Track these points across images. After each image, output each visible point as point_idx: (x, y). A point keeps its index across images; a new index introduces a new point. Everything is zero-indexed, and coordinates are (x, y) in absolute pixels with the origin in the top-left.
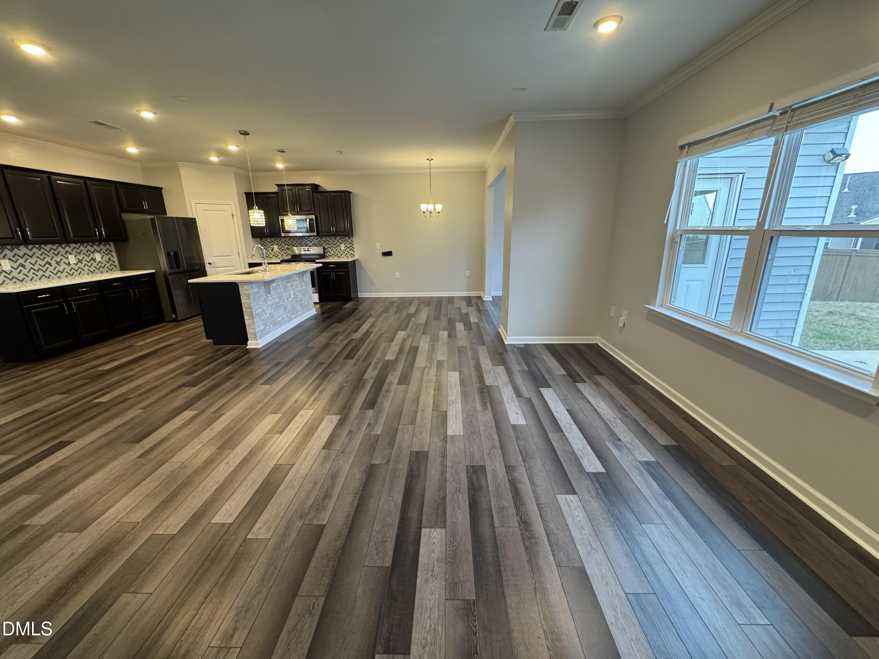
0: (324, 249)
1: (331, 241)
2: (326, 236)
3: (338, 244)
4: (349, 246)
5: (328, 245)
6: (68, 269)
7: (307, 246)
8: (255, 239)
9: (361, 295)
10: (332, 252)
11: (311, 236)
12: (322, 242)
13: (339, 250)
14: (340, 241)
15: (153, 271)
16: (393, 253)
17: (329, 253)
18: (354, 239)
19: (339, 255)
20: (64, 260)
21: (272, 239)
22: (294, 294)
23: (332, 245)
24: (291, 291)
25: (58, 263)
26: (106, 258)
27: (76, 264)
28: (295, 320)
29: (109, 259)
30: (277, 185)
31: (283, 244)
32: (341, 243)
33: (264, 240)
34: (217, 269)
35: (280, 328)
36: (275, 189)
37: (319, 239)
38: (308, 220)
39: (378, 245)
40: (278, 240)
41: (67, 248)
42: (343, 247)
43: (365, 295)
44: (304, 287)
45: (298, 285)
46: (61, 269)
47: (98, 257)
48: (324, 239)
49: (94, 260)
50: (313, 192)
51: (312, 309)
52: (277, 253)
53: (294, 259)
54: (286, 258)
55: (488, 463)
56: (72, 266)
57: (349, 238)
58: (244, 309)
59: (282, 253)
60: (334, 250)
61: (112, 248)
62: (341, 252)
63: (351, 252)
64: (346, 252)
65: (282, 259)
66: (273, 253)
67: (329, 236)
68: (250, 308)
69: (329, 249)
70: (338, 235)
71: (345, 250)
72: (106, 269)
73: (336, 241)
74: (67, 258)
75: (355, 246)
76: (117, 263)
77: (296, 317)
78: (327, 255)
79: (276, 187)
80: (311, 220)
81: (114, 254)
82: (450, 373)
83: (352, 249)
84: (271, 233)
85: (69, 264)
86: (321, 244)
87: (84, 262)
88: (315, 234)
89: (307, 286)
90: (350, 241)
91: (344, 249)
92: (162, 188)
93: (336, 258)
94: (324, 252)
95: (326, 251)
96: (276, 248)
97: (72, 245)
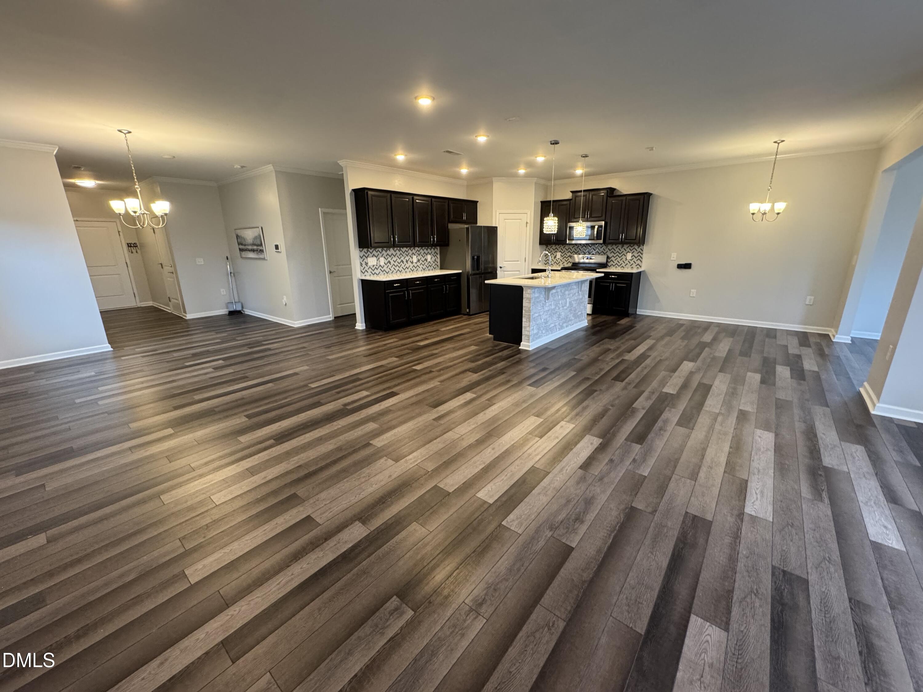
0: (608, 258)
1: (617, 250)
2: (612, 244)
3: (625, 252)
4: (636, 255)
5: (613, 254)
6: (412, 266)
7: (589, 254)
8: (541, 246)
9: (640, 311)
10: (616, 262)
11: (596, 244)
12: (607, 250)
13: (624, 260)
14: (628, 250)
15: (460, 271)
16: (692, 267)
17: (612, 263)
18: (645, 248)
19: (623, 265)
20: (411, 259)
21: (557, 246)
22: (570, 303)
23: (617, 253)
24: (568, 300)
25: (407, 261)
26: (433, 258)
27: (416, 263)
28: (565, 329)
29: (435, 260)
30: (572, 192)
31: (566, 252)
32: (628, 252)
33: (549, 247)
34: (505, 273)
35: (551, 335)
36: (569, 196)
37: (604, 247)
38: (596, 227)
39: (674, 256)
40: (562, 247)
41: (414, 251)
42: (629, 256)
43: (646, 312)
44: (581, 297)
45: (575, 294)
46: (407, 265)
47: (429, 257)
48: (610, 247)
49: (426, 260)
50: (607, 196)
51: (584, 320)
52: (559, 260)
53: (574, 267)
54: (566, 266)
55: (813, 578)
56: (414, 264)
57: (639, 246)
58: (524, 311)
59: (563, 261)
60: (619, 259)
61: (438, 252)
62: (626, 262)
63: (639, 262)
64: (632, 262)
65: (562, 266)
66: (555, 260)
67: (616, 244)
68: (529, 311)
69: (613, 259)
70: (626, 243)
71: (631, 260)
72: (432, 267)
73: (623, 250)
74: (412, 258)
75: (644, 256)
76: (439, 264)
77: (567, 326)
78: (609, 264)
79: (571, 194)
80: (600, 227)
81: (438, 256)
82: (758, 432)
83: (640, 259)
84: (557, 240)
85: (412, 263)
86: (605, 252)
87: (421, 262)
88: (601, 241)
89: (583, 296)
90: (639, 250)
91: (630, 258)
92: (478, 202)
93: (619, 268)
94: (607, 261)
95: (609, 260)
96: (559, 255)
97: (417, 248)
